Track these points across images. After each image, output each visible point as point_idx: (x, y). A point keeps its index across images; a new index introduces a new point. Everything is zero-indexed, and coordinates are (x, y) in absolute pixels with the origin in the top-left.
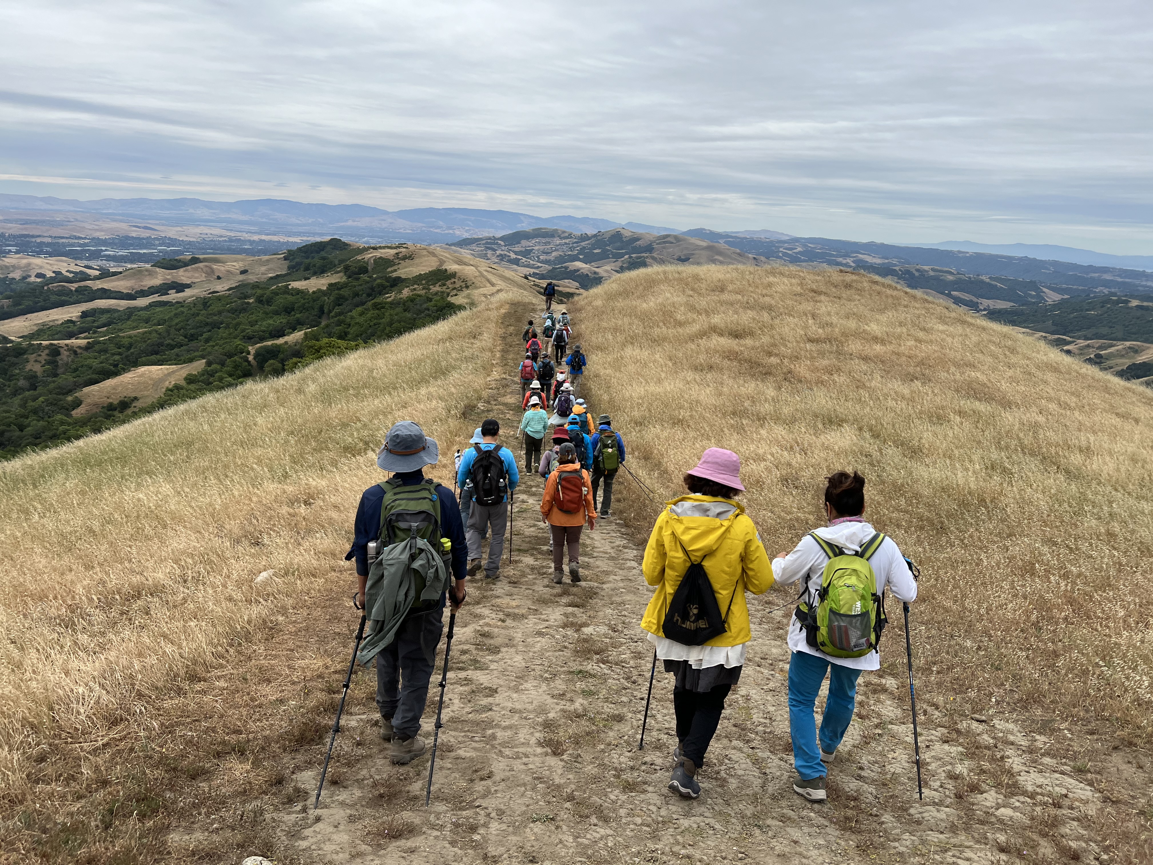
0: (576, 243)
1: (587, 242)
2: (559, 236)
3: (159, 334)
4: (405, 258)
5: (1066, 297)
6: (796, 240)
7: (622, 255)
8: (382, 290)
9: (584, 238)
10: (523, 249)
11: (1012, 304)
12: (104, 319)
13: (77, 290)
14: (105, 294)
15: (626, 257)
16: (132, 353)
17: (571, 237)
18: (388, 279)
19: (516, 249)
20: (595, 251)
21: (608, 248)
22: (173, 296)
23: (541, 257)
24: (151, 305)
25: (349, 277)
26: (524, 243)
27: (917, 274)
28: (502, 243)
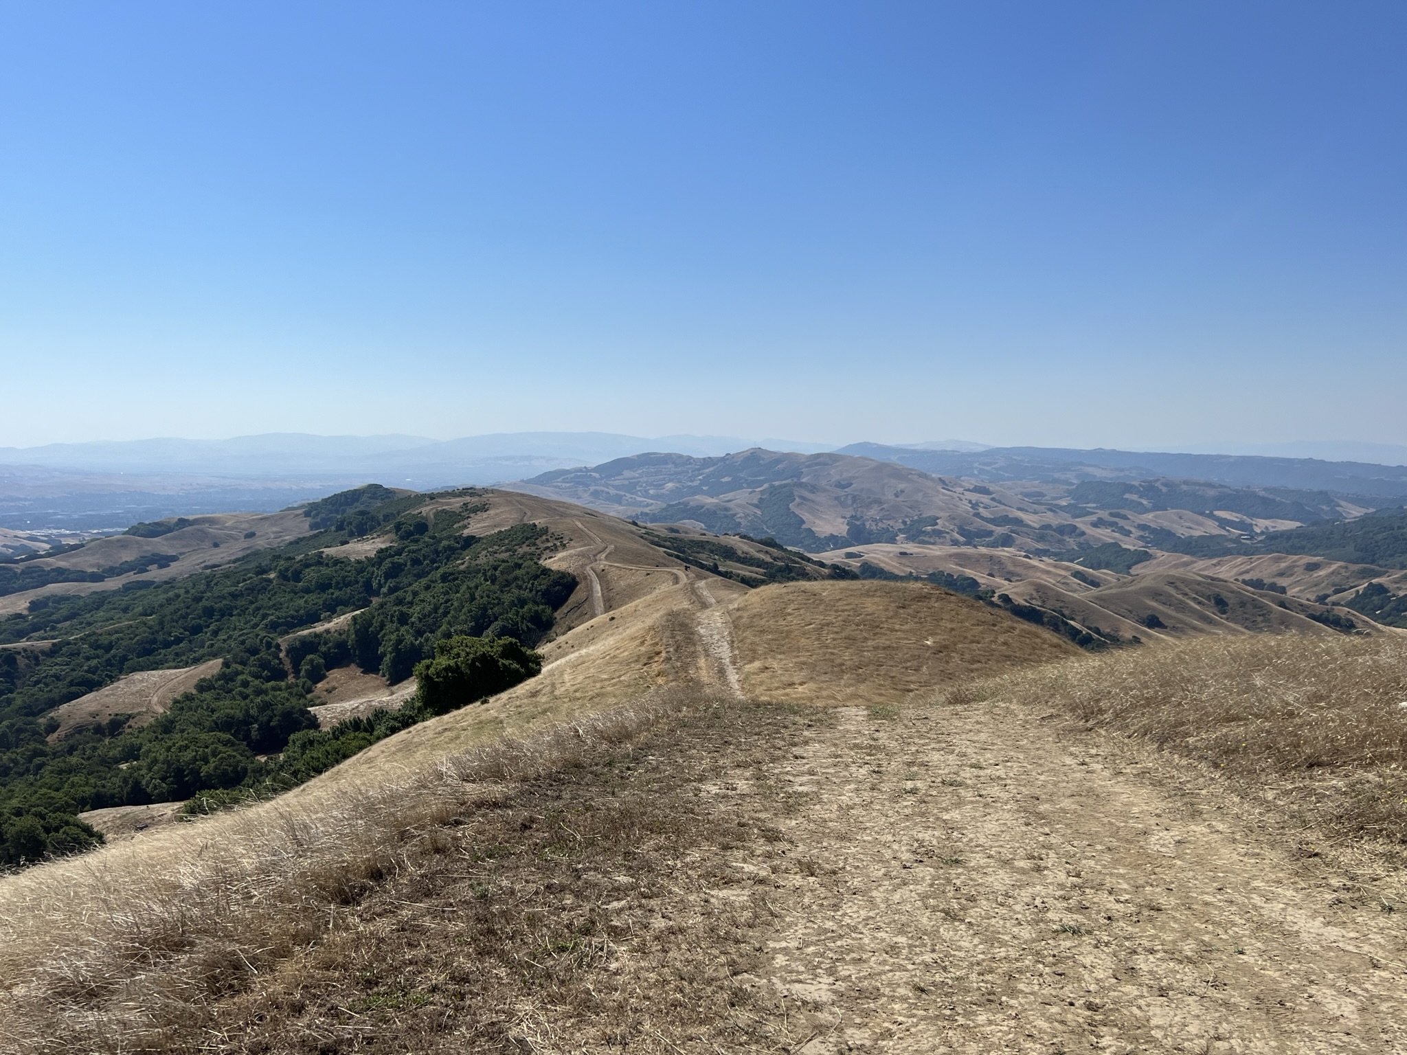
0: (697, 470)
1: (711, 469)
2: (673, 463)
3: (150, 628)
4: (476, 510)
5: (1372, 510)
6: (997, 451)
7: (761, 483)
8: (451, 553)
9: (708, 462)
10: (626, 482)
11: (1299, 524)
12: (65, 610)
13: (23, 572)
14: (61, 575)
15: (766, 486)
16: (114, 656)
17: (691, 463)
18: (457, 539)
19: (617, 483)
20: (723, 480)
21: (742, 475)
22: (155, 574)
23: (651, 492)
24: (127, 589)
25: (402, 538)
26: (627, 474)
27: (1164, 490)
28: (597, 475)
